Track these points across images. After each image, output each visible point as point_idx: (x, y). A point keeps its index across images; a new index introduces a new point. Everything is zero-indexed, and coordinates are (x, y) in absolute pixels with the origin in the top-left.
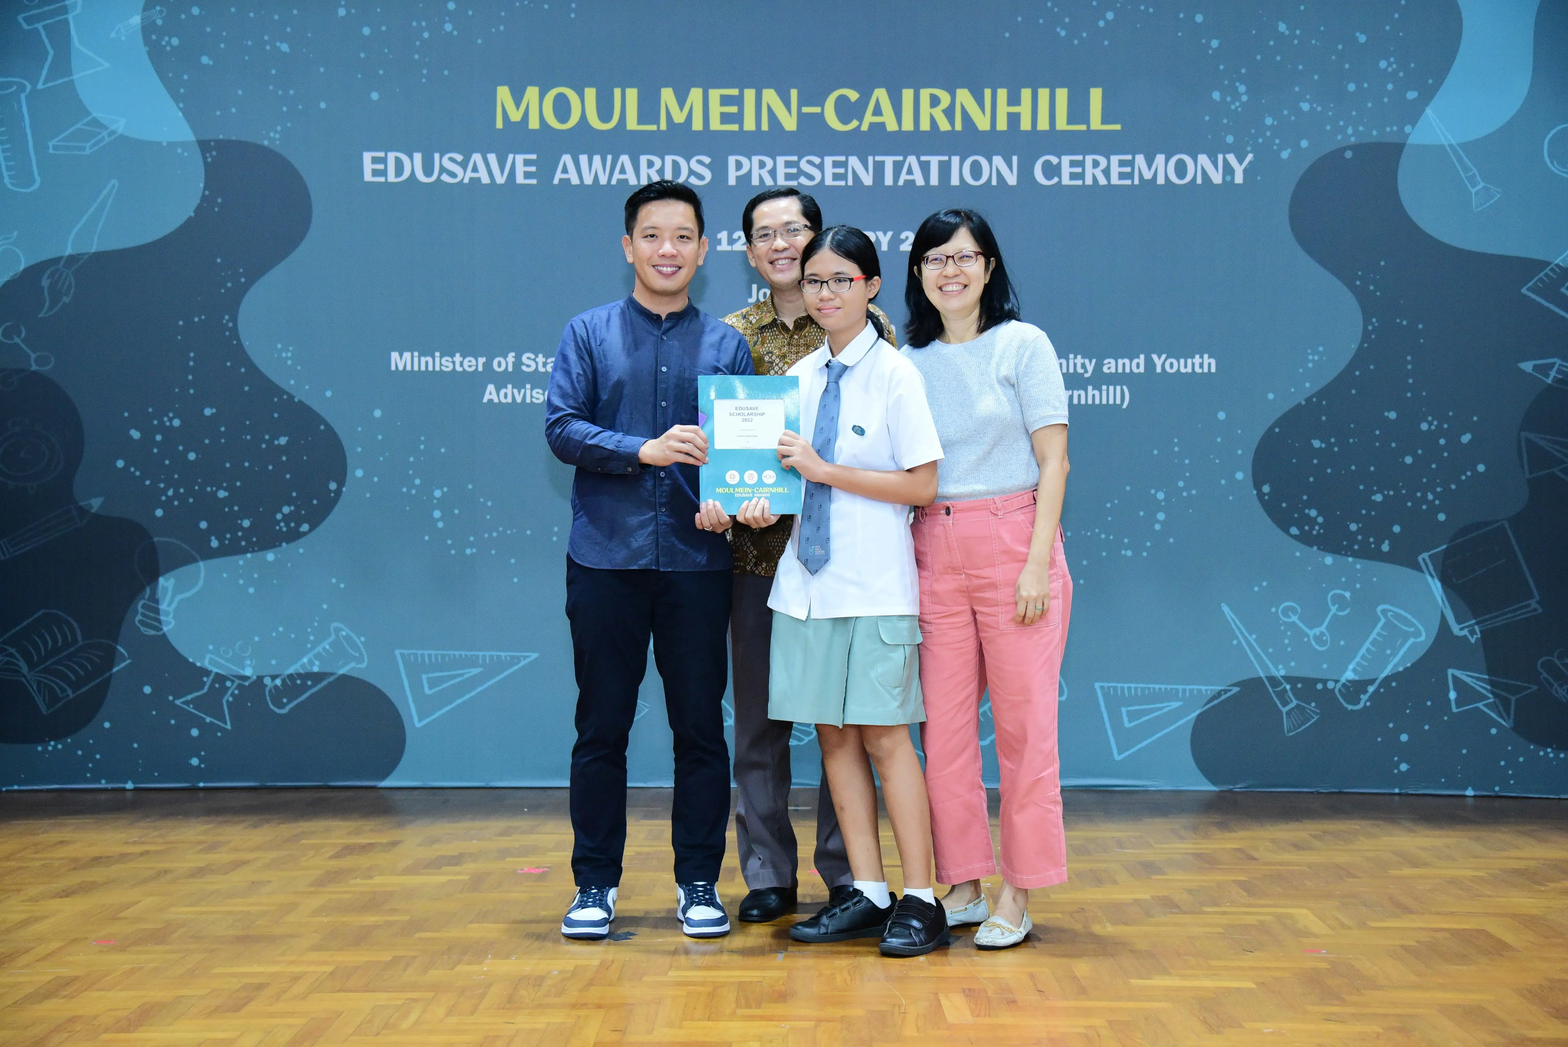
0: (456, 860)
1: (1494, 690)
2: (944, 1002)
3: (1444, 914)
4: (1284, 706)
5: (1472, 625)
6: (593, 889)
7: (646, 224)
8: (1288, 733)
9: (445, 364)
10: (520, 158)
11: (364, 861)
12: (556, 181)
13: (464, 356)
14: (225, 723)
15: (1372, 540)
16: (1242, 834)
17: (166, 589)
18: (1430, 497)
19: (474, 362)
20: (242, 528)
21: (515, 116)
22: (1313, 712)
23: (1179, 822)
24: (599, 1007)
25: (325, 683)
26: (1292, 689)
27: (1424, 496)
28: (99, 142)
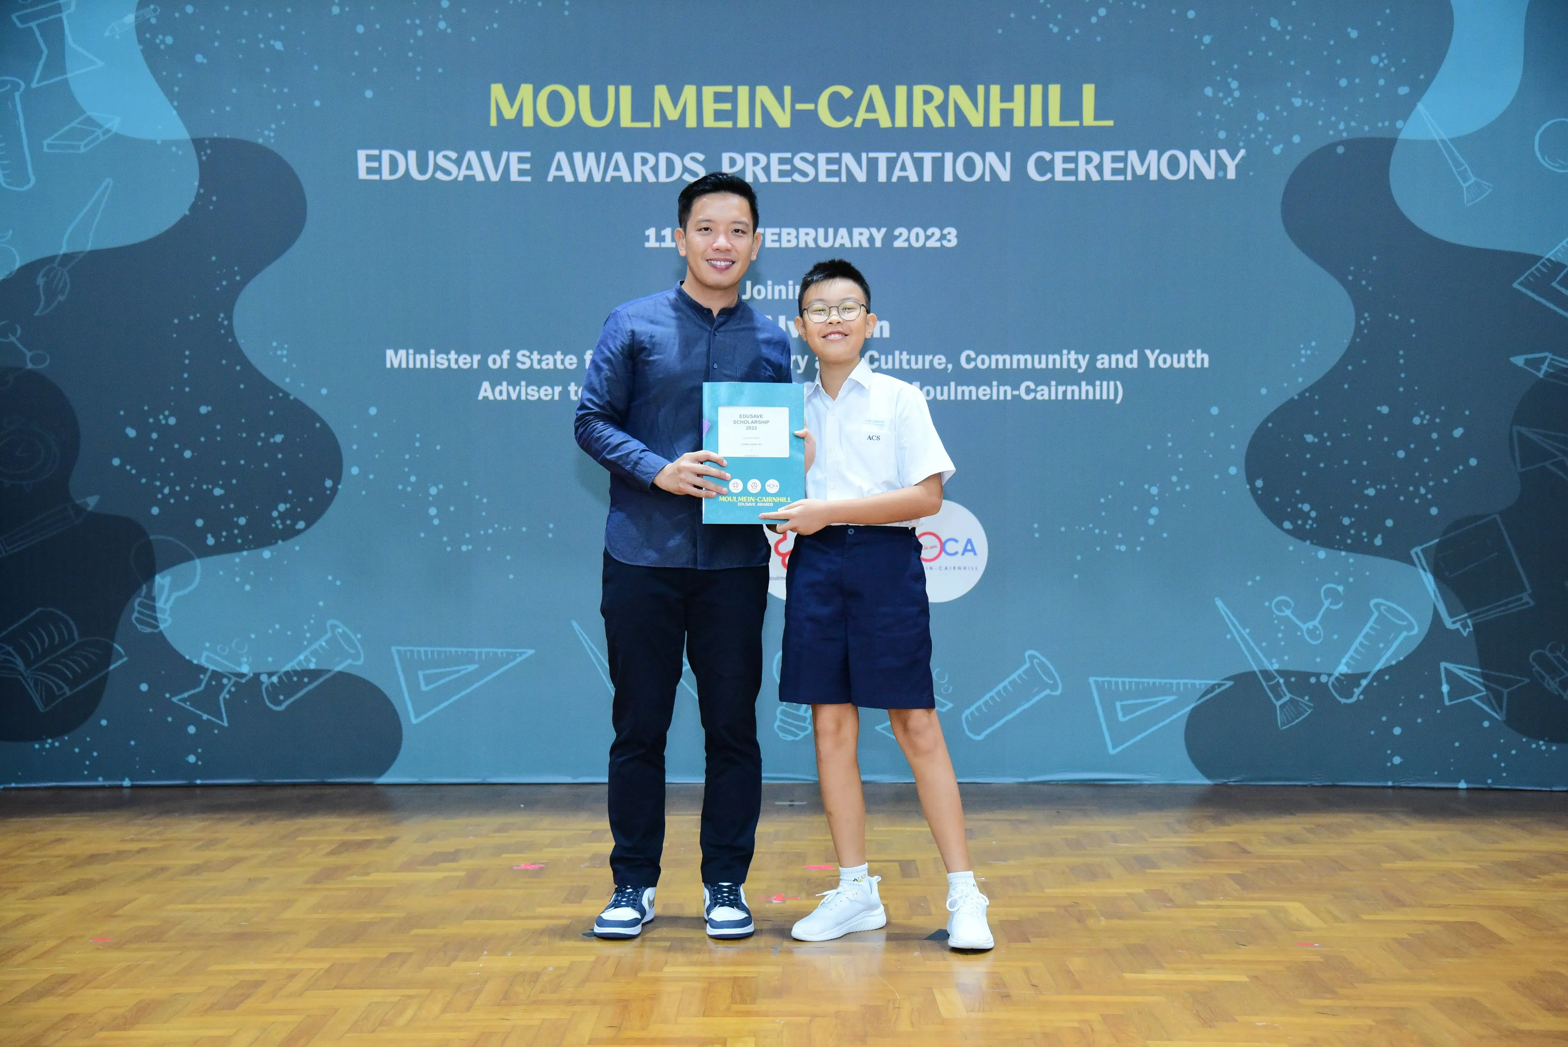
0: (453, 856)
1: (1487, 683)
2: (938, 997)
3: (1437, 907)
4: (1278, 699)
5: (1465, 619)
6: (628, 889)
7: (700, 217)
8: (1282, 726)
9: (441, 361)
10: (514, 156)
11: (361, 858)
12: (550, 179)
13: (459, 353)
14: (222, 720)
15: (1364, 534)
16: (1236, 827)
17: (162, 587)
18: (1423, 491)
19: (469, 359)
20: (237, 525)
21: (510, 113)
22: (1306, 704)
23: (1172, 816)
24: (594, 1003)
25: (321, 680)
26: (1285, 683)
27: (1417, 490)
28: (94, 140)
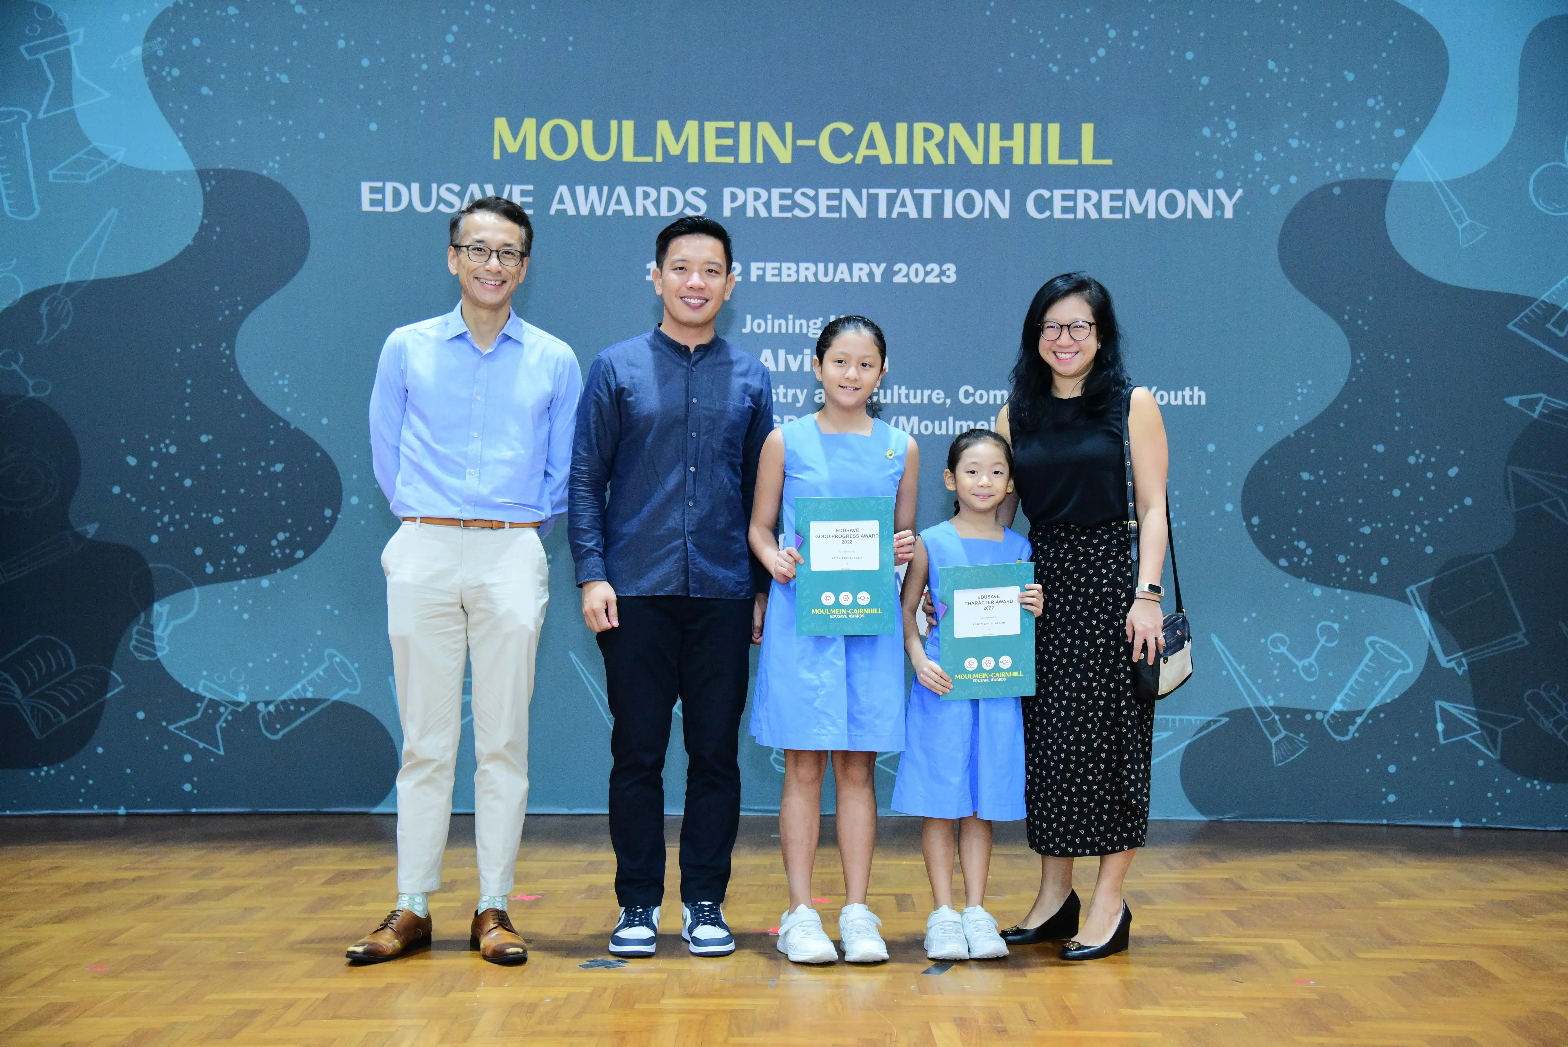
0: (449, 887)
1: (1481, 722)
2: (935, 1031)
3: (1431, 946)
4: (1273, 736)
5: (1460, 657)
6: (637, 909)
7: (676, 257)
8: (1277, 763)
10: (517, 189)
11: (357, 887)
12: (552, 212)
14: (219, 749)
15: (1360, 572)
16: (1231, 864)
17: (160, 615)
18: (1418, 530)
20: (236, 554)
21: (513, 147)
22: (1302, 742)
23: (1167, 852)
24: (591, 1034)
25: (317, 709)
26: (1280, 720)
27: (1412, 528)
28: (99, 171)
